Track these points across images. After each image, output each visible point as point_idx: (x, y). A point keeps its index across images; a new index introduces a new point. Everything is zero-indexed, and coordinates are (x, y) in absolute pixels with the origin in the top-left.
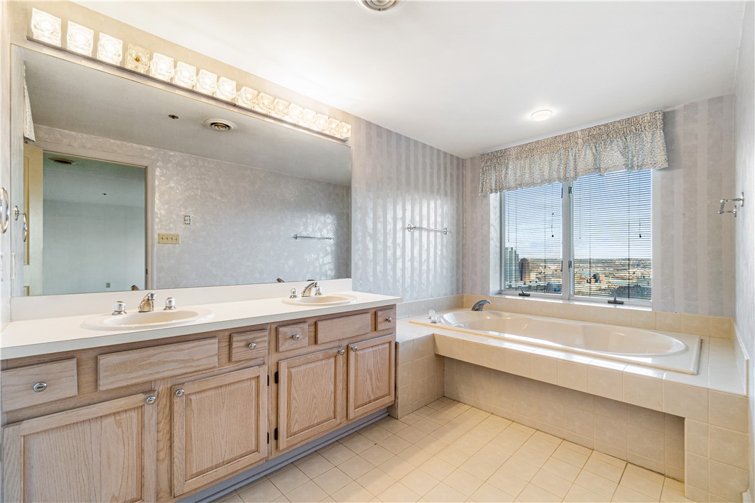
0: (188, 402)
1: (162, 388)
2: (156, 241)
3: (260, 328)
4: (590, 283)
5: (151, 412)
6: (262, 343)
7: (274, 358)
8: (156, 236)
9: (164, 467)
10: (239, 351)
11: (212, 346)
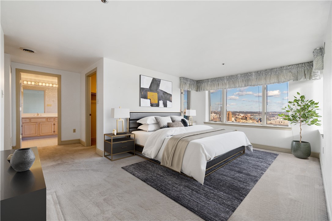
0: (41, 125)
1: (38, 123)
2: (46, 106)
3: (52, 118)
4: (258, 122)
5: (37, 125)
6: (52, 120)
7: (54, 122)
8: (46, 105)
9: (38, 132)
10: (48, 120)
11: (45, 119)
